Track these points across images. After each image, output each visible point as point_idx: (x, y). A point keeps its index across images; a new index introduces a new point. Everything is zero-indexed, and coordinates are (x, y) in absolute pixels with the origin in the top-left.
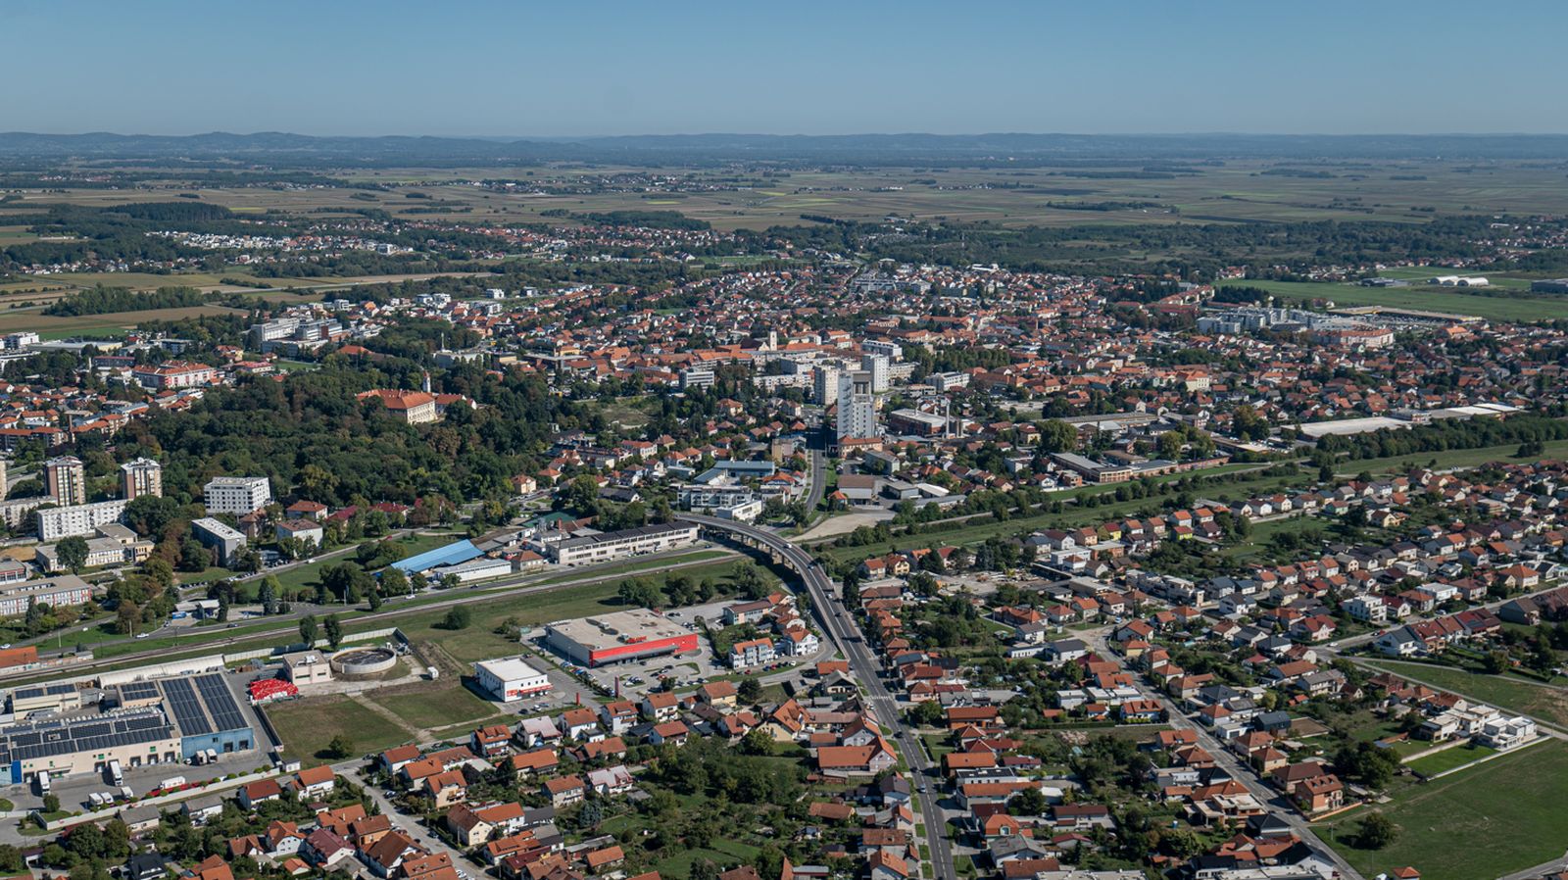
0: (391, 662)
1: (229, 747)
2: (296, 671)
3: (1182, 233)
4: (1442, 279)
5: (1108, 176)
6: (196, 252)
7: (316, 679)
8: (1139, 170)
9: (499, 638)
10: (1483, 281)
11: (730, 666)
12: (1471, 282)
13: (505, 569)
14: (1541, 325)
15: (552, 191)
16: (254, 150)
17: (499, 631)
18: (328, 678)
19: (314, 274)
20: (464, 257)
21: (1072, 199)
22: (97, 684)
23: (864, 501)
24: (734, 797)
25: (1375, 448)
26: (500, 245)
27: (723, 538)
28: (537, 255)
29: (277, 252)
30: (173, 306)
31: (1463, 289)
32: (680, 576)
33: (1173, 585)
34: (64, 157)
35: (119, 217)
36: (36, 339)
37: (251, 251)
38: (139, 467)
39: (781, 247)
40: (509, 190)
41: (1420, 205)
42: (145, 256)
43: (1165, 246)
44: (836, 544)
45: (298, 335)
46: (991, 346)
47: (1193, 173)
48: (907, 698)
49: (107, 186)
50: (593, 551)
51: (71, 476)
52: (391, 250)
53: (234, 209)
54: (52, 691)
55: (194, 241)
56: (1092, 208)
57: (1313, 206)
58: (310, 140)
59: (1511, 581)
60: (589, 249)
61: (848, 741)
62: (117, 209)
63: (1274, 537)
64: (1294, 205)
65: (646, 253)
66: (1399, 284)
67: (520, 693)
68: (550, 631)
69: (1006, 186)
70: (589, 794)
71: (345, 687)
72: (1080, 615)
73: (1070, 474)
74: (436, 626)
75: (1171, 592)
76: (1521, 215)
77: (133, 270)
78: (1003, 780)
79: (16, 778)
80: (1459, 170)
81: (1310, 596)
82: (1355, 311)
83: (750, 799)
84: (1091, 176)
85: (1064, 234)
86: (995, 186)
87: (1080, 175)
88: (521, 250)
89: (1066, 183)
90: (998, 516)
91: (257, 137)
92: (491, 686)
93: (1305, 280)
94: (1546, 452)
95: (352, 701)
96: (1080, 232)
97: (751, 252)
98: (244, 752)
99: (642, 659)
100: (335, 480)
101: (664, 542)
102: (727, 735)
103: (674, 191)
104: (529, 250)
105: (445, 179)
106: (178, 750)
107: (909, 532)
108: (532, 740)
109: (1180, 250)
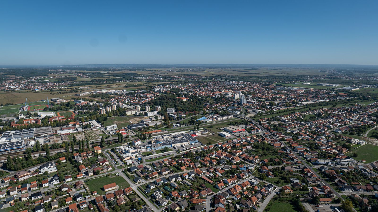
0: (207, 133)
1: (195, 143)
2: (197, 133)
3: (265, 77)
4: (304, 83)
5: (248, 69)
6: (137, 79)
7: (199, 134)
8: (251, 69)
9: (217, 129)
10: (310, 84)
11: (251, 133)
12: (308, 84)
13: (212, 120)
14: (322, 89)
15: (177, 71)
16: (132, 66)
17: (217, 128)
18: (200, 134)
19: (154, 82)
20: (172, 80)
21: (247, 73)
22: (171, 135)
23: (251, 112)
24: (266, 150)
25: (314, 106)
26: (176, 78)
27: (236, 116)
28: (181, 80)
29: (147, 79)
30: (139, 86)
31: (307, 85)
32: (237, 121)
33: (302, 123)
34: (109, 67)
35: (124, 75)
36: (126, 90)
37: (144, 79)
38: (158, 107)
39: (213, 79)
40: (170, 71)
41: (293, 73)
42: (131, 80)
43: (263, 79)
44: (252, 117)
45: (160, 90)
46: (251, 92)
47: (259, 69)
48: (278, 137)
49: (119, 71)
50: (222, 118)
51: (149, 108)
52: (162, 79)
53: (138, 74)
54: (168, 135)
55: (136, 78)
56: (250, 74)
57: (279, 74)
58: (139, 65)
59: (346, 123)
60: (188, 79)
61: (276, 143)
62: (124, 74)
63: (310, 117)
64: (276, 73)
65: (195, 79)
66: (298, 84)
67: (227, 136)
68: (225, 128)
69: (236, 71)
70: (247, 149)
71: (203, 135)
72: (292, 127)
73: (276, 108)
74: (208, 128)
75: (302, 124)
76: (308, 75)
77: (130, 82)
78: (301, 148)
79: (171, 147)
80: (294, 69)
81: (321, 125)
82: (296, 87)
83: (269, 150)
84: (246, 69)
85: (249, 77)
86: (234, 71)
87: (244, 69)
88: (179, 79)
89: (243, 70)
90: (271, 114)
91: (132, 64)
92: (223, 135)
93: (285, 83)
94: (337, 106)
95: (205, 137)
96: (251, 77)
97: (209, 79)
98: (197, 144)
99: (239, 132)
100: (182, 109)
101: (230, 117)
102: (259, 142)
103: (192, 71)
104: (180, 79)
105: (162, 70)
106: (189, 143)
107: (260, 116)
108: (234, 142)
109: (265, 79)
